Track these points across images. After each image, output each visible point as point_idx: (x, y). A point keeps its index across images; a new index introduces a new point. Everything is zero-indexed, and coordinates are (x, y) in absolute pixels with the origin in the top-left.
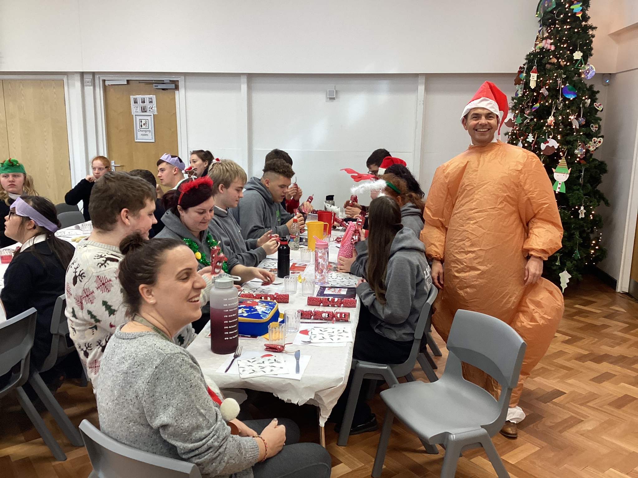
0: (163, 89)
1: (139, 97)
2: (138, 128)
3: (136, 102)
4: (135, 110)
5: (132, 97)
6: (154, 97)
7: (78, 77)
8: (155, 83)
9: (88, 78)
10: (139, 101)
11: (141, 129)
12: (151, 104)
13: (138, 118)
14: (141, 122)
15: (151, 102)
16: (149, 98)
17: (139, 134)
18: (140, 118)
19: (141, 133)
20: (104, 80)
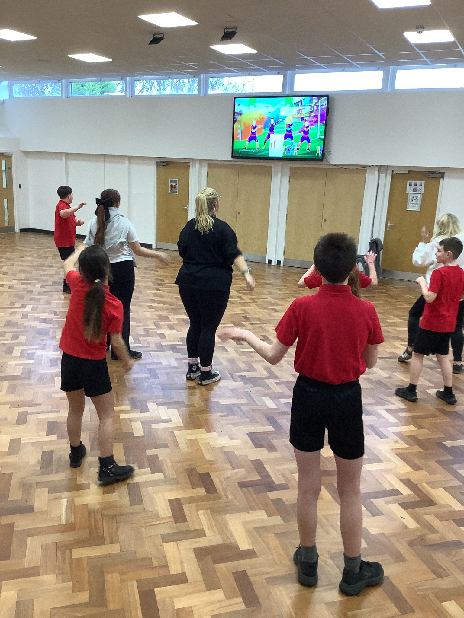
0: (432, 177)
1: (413, 182)
2: (410, 202)
3: (410, 185)
4: (409, 189)
5: (408, 182)
6: (423, 182)
7: (377, 169)
8: (428, 173)
9: (383, 170)
10: (413, 184)
11: (412, 203)
12: (421, 186)
13: (412, 195)
14: (413, 198)
15: (421, 185)
16: (420, 183)
17: (410, 205)
18: (413, 195)
19: (412, 205)
20: (393, 171)
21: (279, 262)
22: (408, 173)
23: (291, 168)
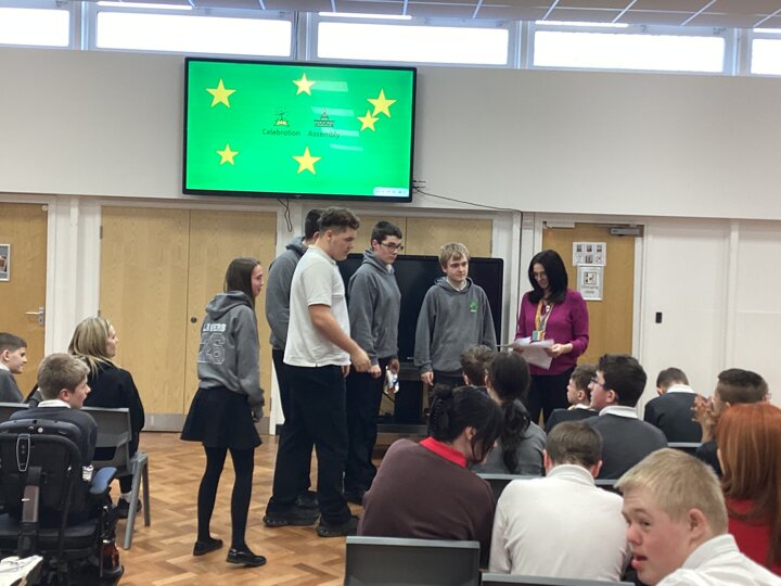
0: (621, 235)
1: (584, 244)
2: (583, 283)
3: (579, 250)
4: (577, 259)
5: (575, 244)
6: (604, 245)
7: (516, 218)
8: (615, 228)
10: (584, 249)
11: (586, 285)
12: (600, 253)
13: (584, 270)
14: (587, 275)
16: (598, 246)
17: (584, 290)
19: (587, 289)
20: (545, 223)
22: (574, 226)
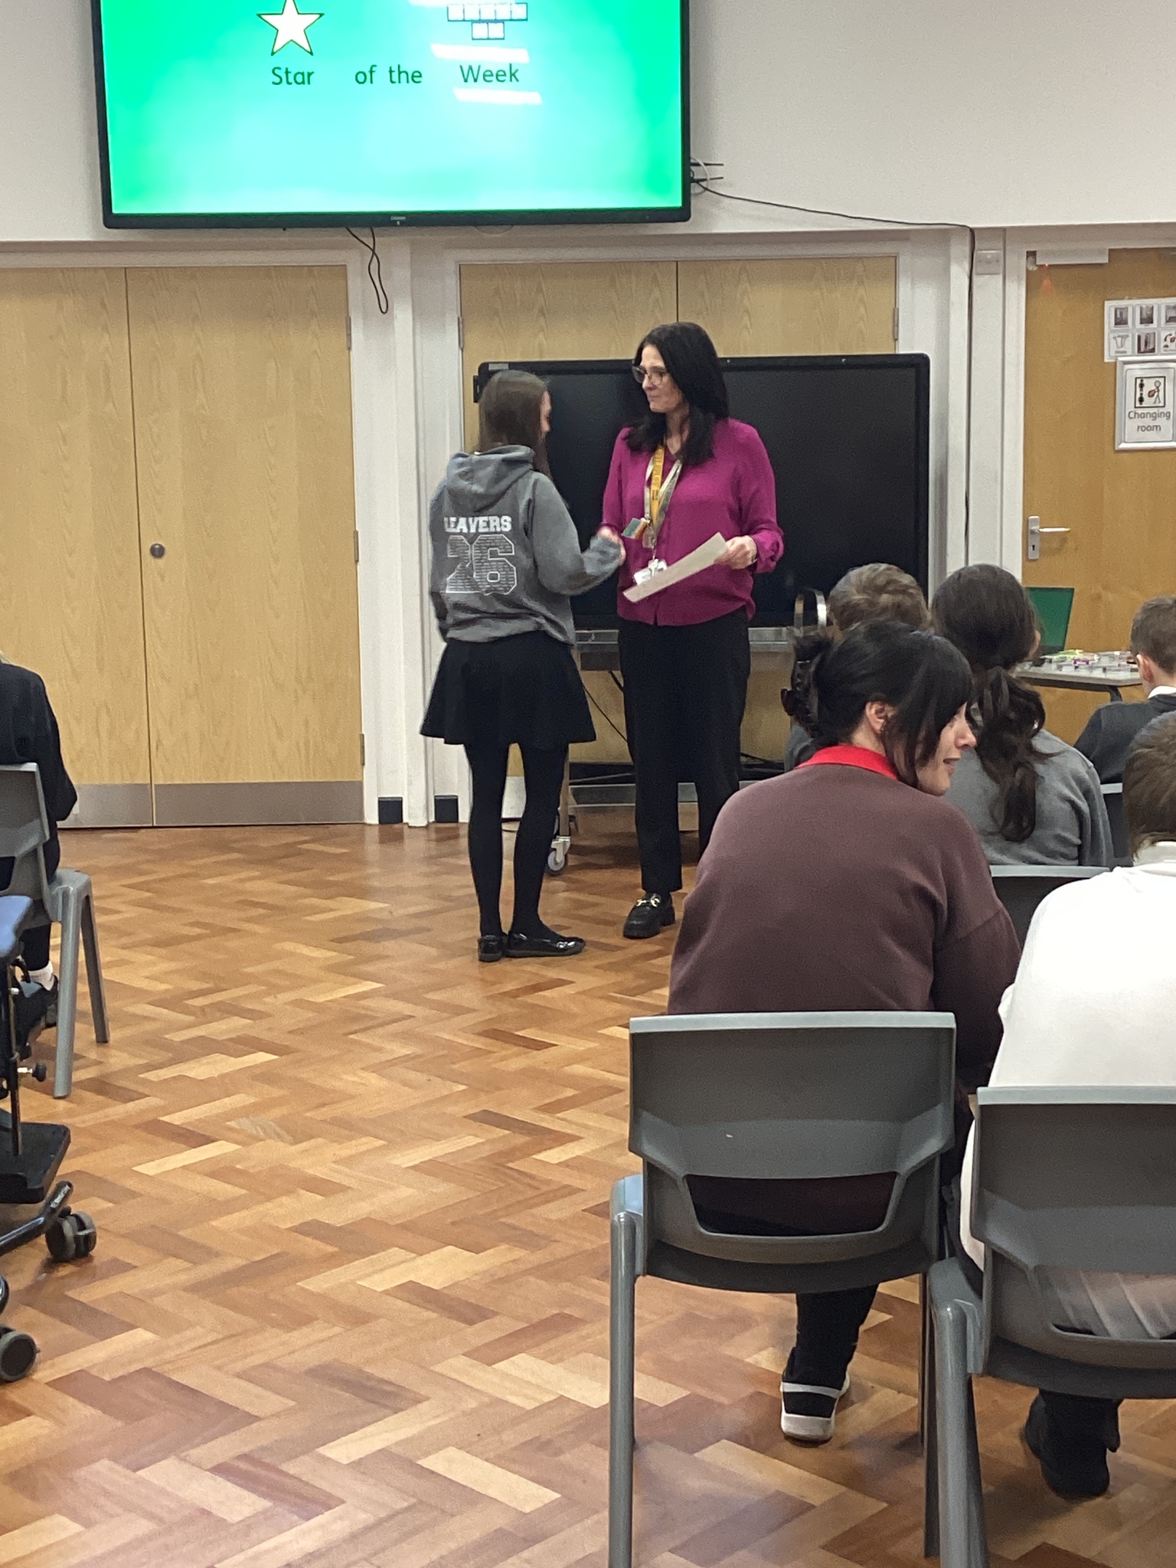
1: (1134, 307)
2: (1130, 407)
3: (1121, 320)
4: (1117, 346)
5: (1110, 306)
7: (958, 246)
9: (987, 252)
10: (1134, 317)
11: (1140, 411)
13: (1133, 372)
14: (1142, 386)
17: (1131, 425)
18: (1140, 374)
19: (1140, 422)
20: (1032, 254)
21: (446, 808)
22: (1106, 260)
23: (463, 271)
